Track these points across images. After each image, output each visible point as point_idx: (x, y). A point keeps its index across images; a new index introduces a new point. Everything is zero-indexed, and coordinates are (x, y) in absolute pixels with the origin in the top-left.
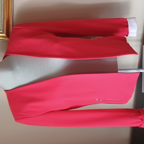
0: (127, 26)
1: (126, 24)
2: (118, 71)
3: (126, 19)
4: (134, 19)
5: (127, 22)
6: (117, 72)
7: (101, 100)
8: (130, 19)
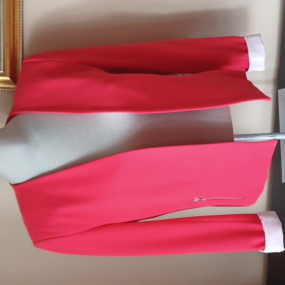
0: (246, 51)
1: (244, 47)
2: (235, 139)
3: (243, 38)
4: (257, 38)
5: (245, 44)
6: (232, 141)
7: (204, 199)
8: (250, 38)
